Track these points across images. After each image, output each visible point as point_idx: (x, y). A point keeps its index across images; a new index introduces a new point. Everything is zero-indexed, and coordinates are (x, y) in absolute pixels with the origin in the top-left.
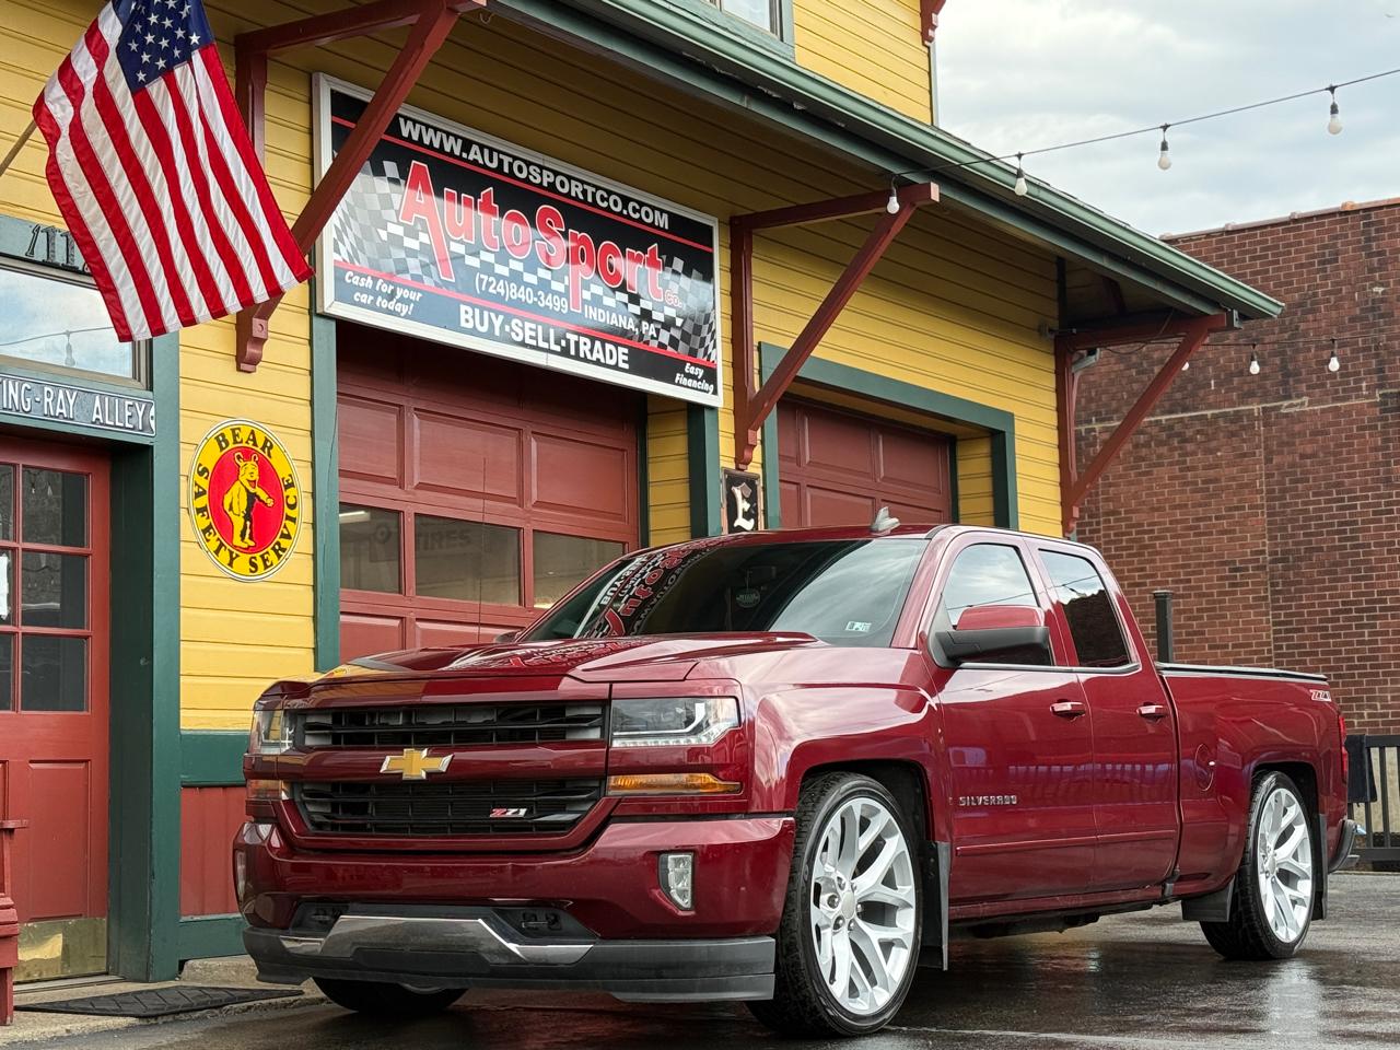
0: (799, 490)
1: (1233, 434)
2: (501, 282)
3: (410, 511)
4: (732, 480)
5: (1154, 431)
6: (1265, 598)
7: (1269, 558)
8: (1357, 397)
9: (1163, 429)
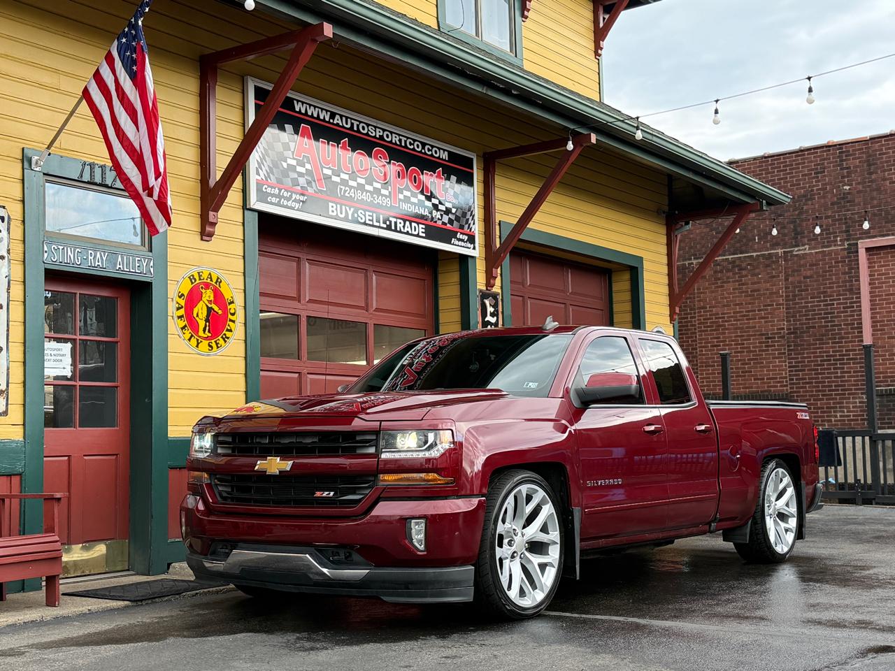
0: (523, 301)
1: (768, 266)
2: (353, 190)
3: (304, 314)
4: (484, 296)
5: (725, 264)
6: (785, 353)
7: (786, 332)
8: (835, 245)
9: (730, 263)
